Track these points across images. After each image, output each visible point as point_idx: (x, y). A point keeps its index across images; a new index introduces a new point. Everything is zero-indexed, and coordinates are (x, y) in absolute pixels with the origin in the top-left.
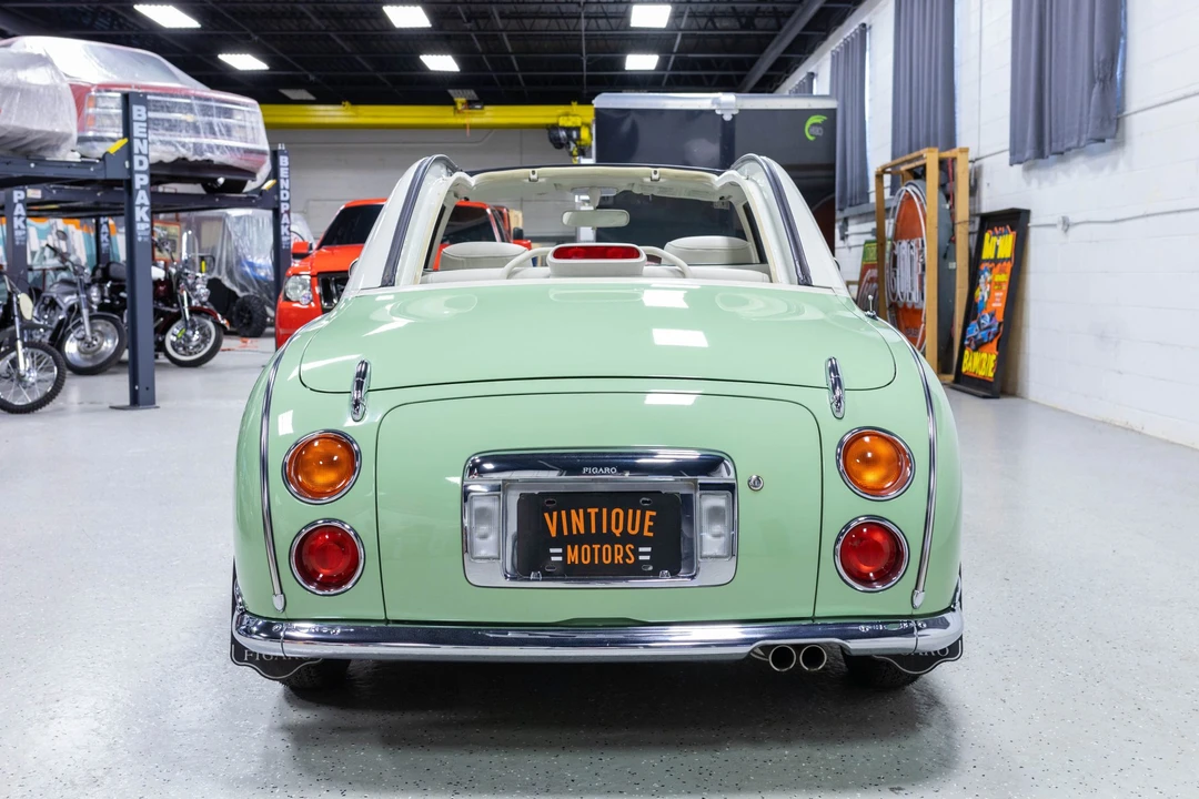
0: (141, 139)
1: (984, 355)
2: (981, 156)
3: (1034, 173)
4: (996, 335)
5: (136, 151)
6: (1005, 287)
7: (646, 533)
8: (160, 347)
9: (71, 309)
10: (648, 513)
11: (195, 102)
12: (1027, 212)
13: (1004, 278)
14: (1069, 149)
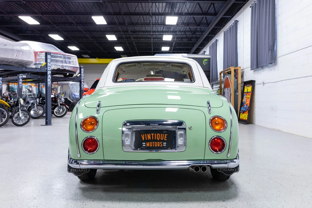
0: (49, 63)
1: (245, 114)
2: (244, 68)
3: (256, 72)
4: (248, 109)
5: (48, 66)
6: (250, 98)
7: (165, 139)
8: (53, 113)
9: (32, 103)
10: (166, 135)
11: (62, 56)
12: (255, 81)
13: (249, 96)
14: (264, 66)
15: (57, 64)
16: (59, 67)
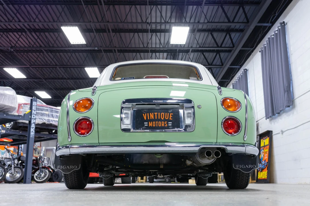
0: (34, 110)
1: (264, 172)
3: (272, 121)
6: (268, 153)
7: (170, 119)
10: (171, 114)
11: (49, 109)
12: (272, 131)
13: (267, 150)
14: (281, 111)
15: (42, 118)
16: (45, 121)
